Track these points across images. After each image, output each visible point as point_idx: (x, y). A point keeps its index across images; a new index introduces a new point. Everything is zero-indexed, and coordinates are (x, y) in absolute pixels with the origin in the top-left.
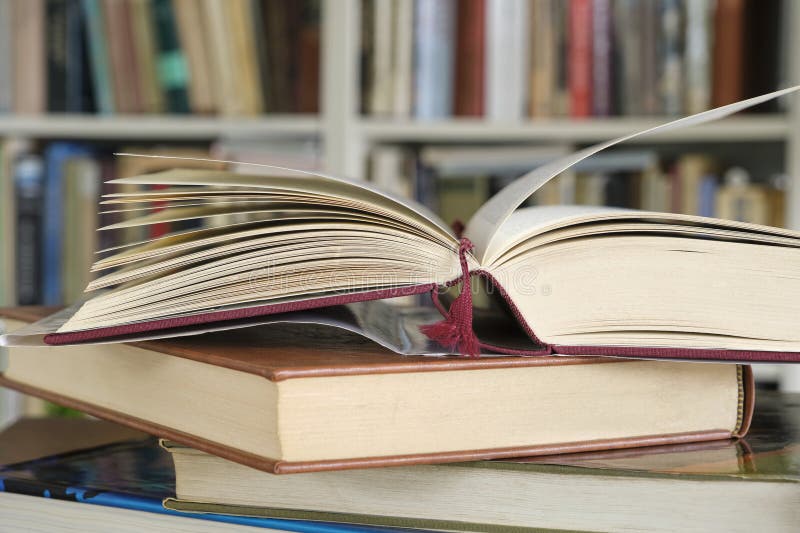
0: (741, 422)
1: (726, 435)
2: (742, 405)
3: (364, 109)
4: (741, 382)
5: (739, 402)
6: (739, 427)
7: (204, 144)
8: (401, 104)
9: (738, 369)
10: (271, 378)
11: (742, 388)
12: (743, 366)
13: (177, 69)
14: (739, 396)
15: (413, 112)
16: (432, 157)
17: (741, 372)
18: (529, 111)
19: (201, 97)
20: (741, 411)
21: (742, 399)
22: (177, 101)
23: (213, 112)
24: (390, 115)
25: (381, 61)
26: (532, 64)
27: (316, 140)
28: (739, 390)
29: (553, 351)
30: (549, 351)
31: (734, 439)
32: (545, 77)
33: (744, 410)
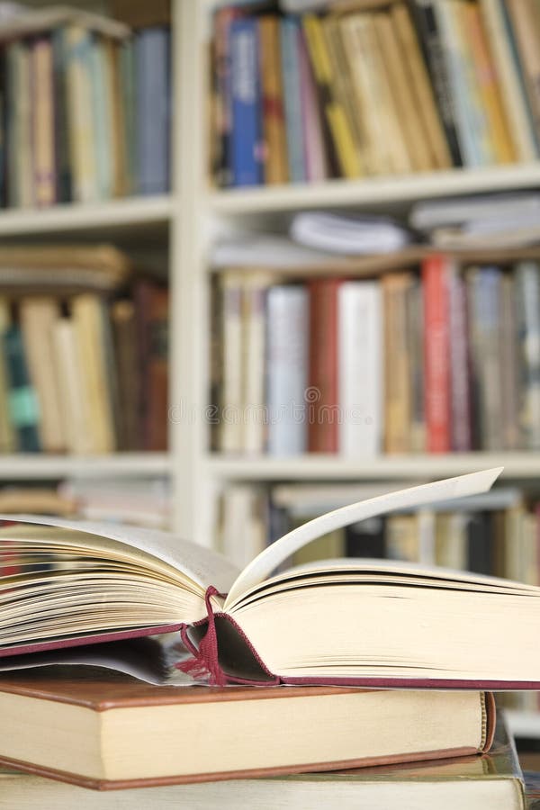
0: (485, 740)
1: (475, 752)
2: (485, 725)
3: (215, 446)
4: (484, 706)
5: (483, 723)
6: (483, 745)
7: (52, 484)
8: (253, 440)
9: (481, 694)
10: (96, 709)
11: (485, 711)
12: (486, 693)
13: (27, 406)
14: (483, 718)
15: (266, 448)
16: (285, 496)
17: (484, 697)
18: (385, 446)
19: (51, 436)
20: (485, 730)
21: (485, 720)
22: (28, 439)
23: (63, 452)
24: (240, 453)
25: (231, 394)
26: (388, 396)
27: (165, 479)
28: (483, 713)
29: (282, 681)
30: (278, 681)
31: (479, 754)
32: (401, 408)
33: (487, 731)
